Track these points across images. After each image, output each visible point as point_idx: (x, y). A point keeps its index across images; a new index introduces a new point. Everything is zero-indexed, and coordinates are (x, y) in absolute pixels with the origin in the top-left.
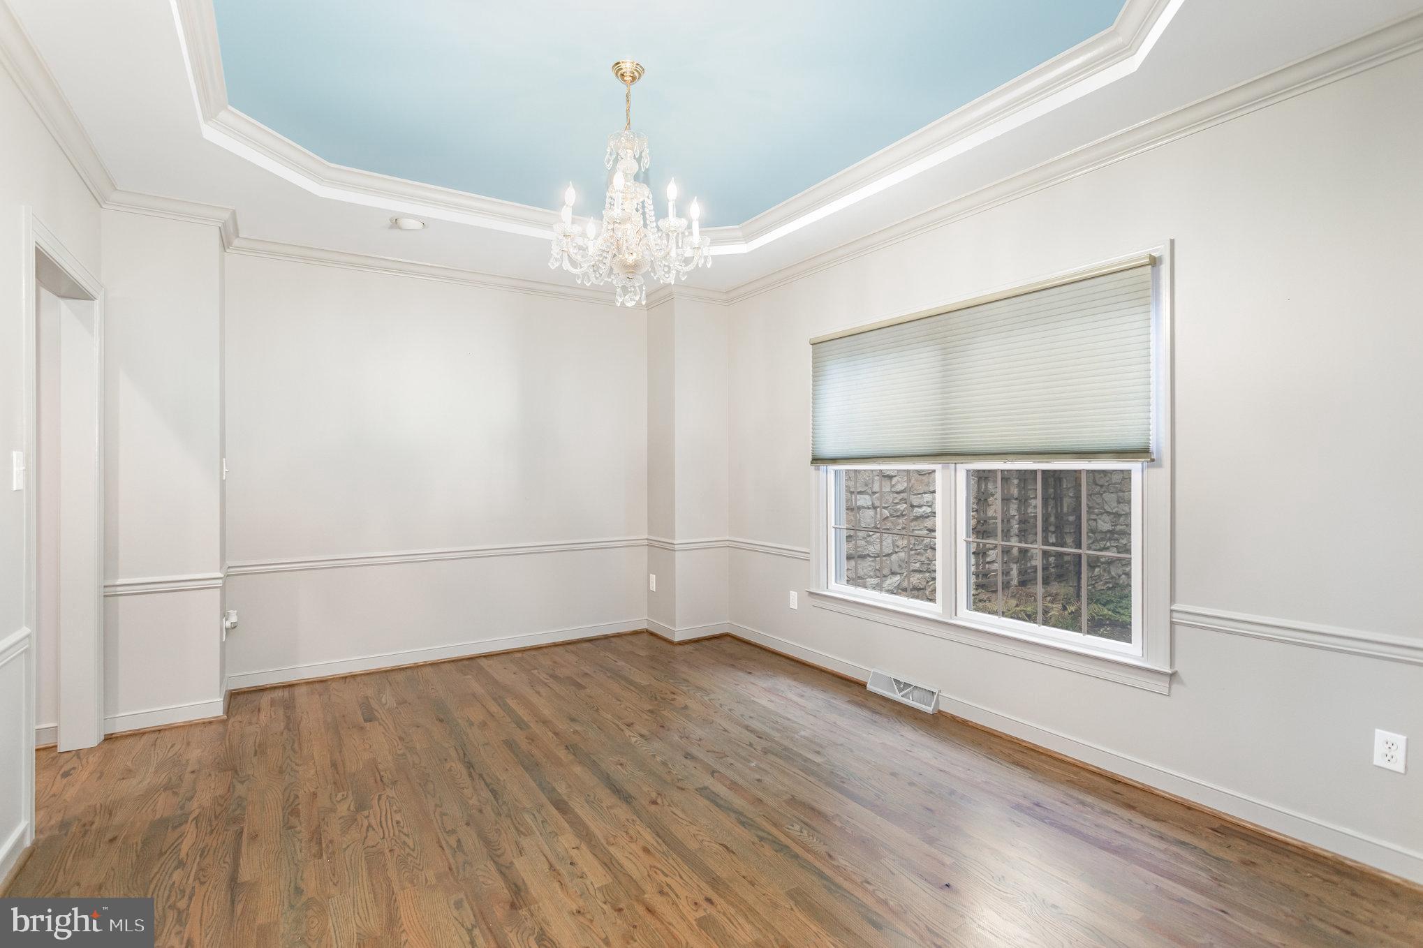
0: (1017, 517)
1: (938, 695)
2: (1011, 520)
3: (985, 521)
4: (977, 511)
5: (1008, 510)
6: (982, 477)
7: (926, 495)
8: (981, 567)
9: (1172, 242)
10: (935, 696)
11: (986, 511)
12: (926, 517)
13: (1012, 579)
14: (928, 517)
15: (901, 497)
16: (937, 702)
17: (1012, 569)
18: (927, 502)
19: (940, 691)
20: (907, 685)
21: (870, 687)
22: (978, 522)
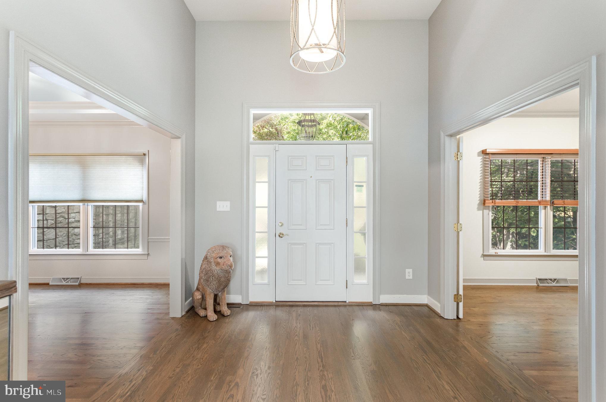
0: (112, 221)
1: (81, 278)
2: (110, 222)
3: (99, 223)
4: (95, 219)
5: (108, 218)
6: (97, 207)
7: (72, 214)
8: (97, 240)
9: (148, 151)
10: (79, 279)
11: (99, 219)
12: (72, 223)
13: (110, 244)
14: (73, 222)
15: (60, 215)
16: (80, 281)
17: (110, 240)
18: (73, 217)
19: (81, 277)
20: (67, 279)
21: (51, 284)
22: (96, 223)
